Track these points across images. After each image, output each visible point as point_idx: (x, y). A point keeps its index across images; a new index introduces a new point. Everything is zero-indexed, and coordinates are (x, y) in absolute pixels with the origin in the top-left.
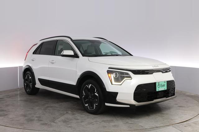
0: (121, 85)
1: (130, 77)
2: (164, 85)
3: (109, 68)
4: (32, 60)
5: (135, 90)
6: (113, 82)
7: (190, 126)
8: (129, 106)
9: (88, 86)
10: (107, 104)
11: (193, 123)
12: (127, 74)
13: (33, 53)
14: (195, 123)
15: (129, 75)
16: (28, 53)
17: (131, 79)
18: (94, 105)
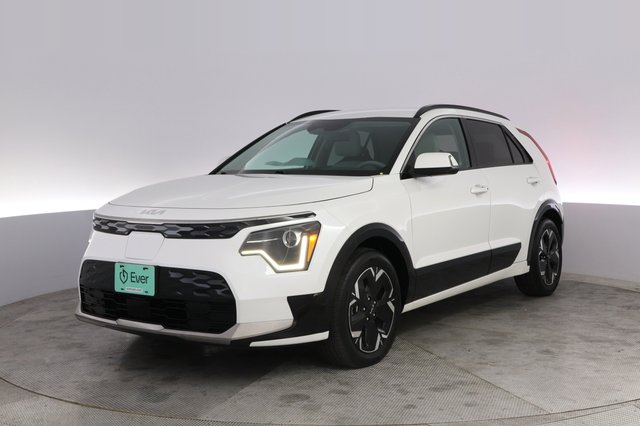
2: (143, 279)
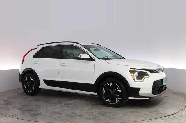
0: (142, 82)
1: (148, 75)
3: (131, 69)
4: (34, 63)
5: (153, 86)
6: (136, 80)
7: (176, 118)
8: (148, 98)
9: (109, 84)
10: (130, 98)
11: (179, 116)
12: (146, 73)
13: (34, 57)
14: (181, 116)
15: (147, 74)
16: (25, 56)
17: (148, 77)
18: (117, 100)
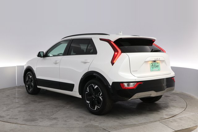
7: (176, 121)
14: (180, 119)
